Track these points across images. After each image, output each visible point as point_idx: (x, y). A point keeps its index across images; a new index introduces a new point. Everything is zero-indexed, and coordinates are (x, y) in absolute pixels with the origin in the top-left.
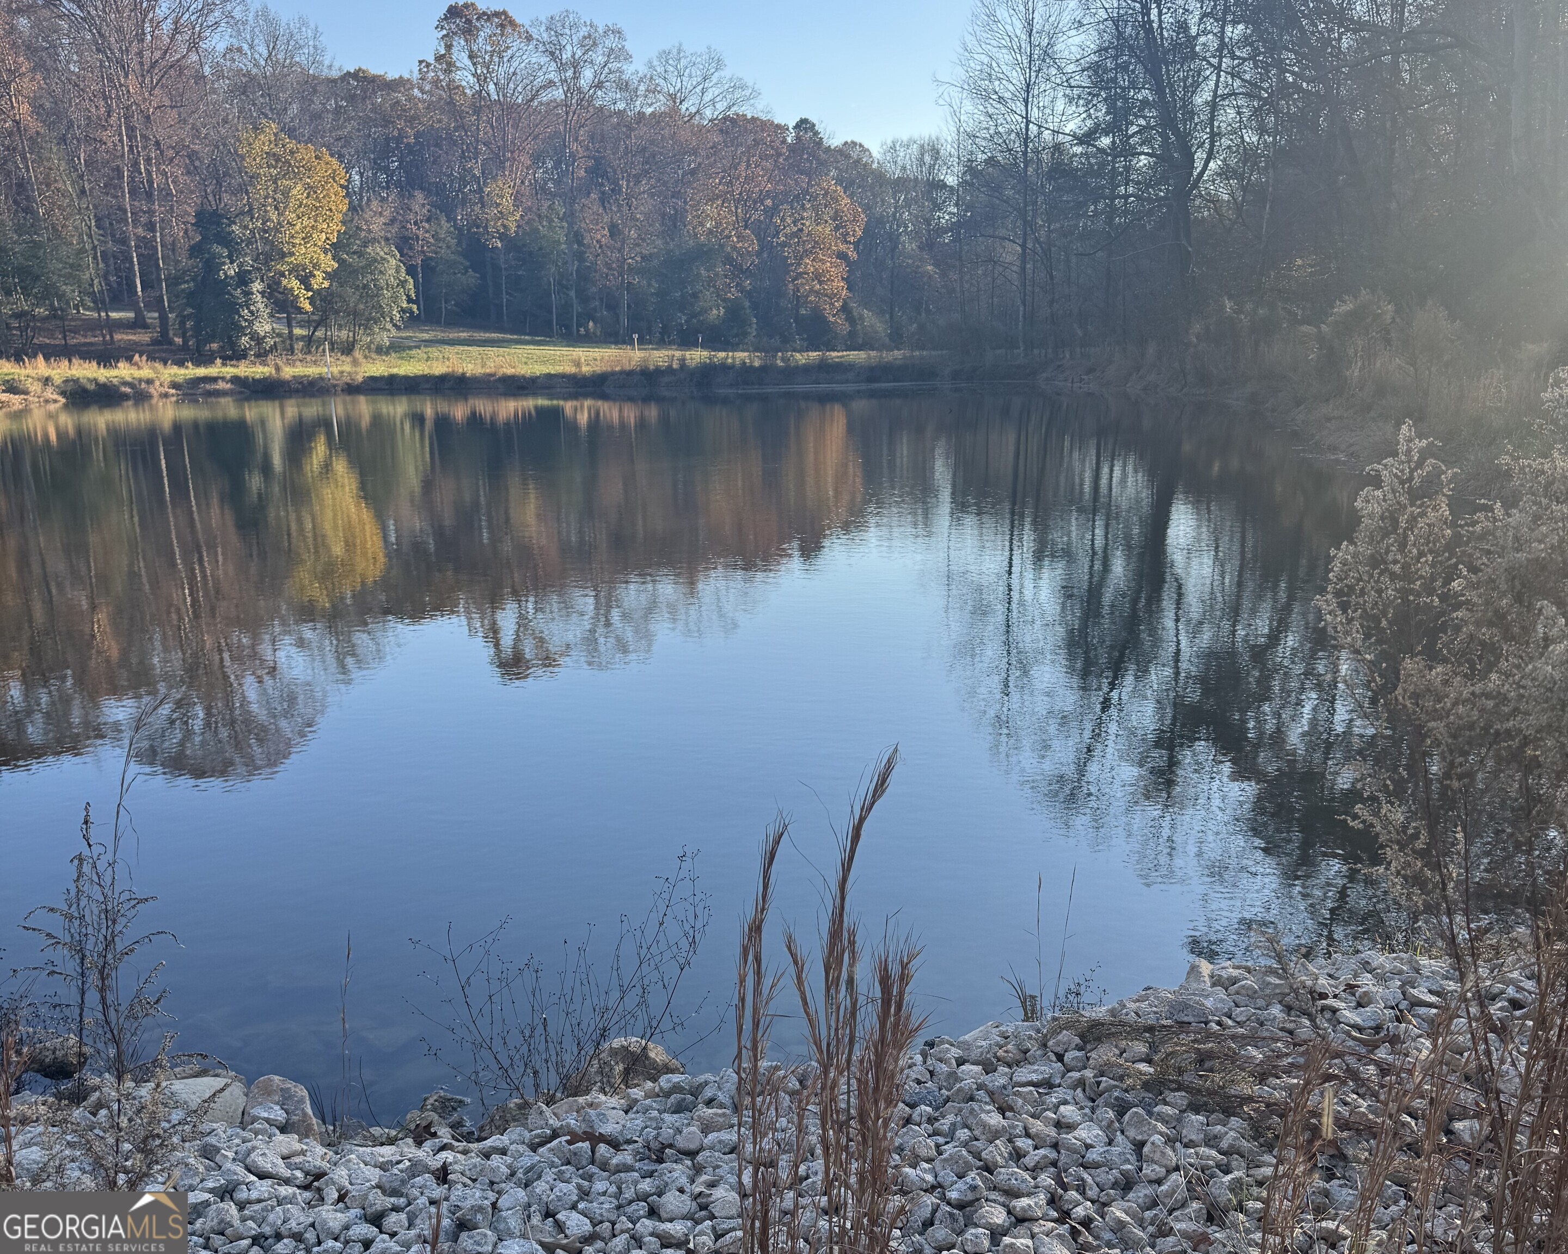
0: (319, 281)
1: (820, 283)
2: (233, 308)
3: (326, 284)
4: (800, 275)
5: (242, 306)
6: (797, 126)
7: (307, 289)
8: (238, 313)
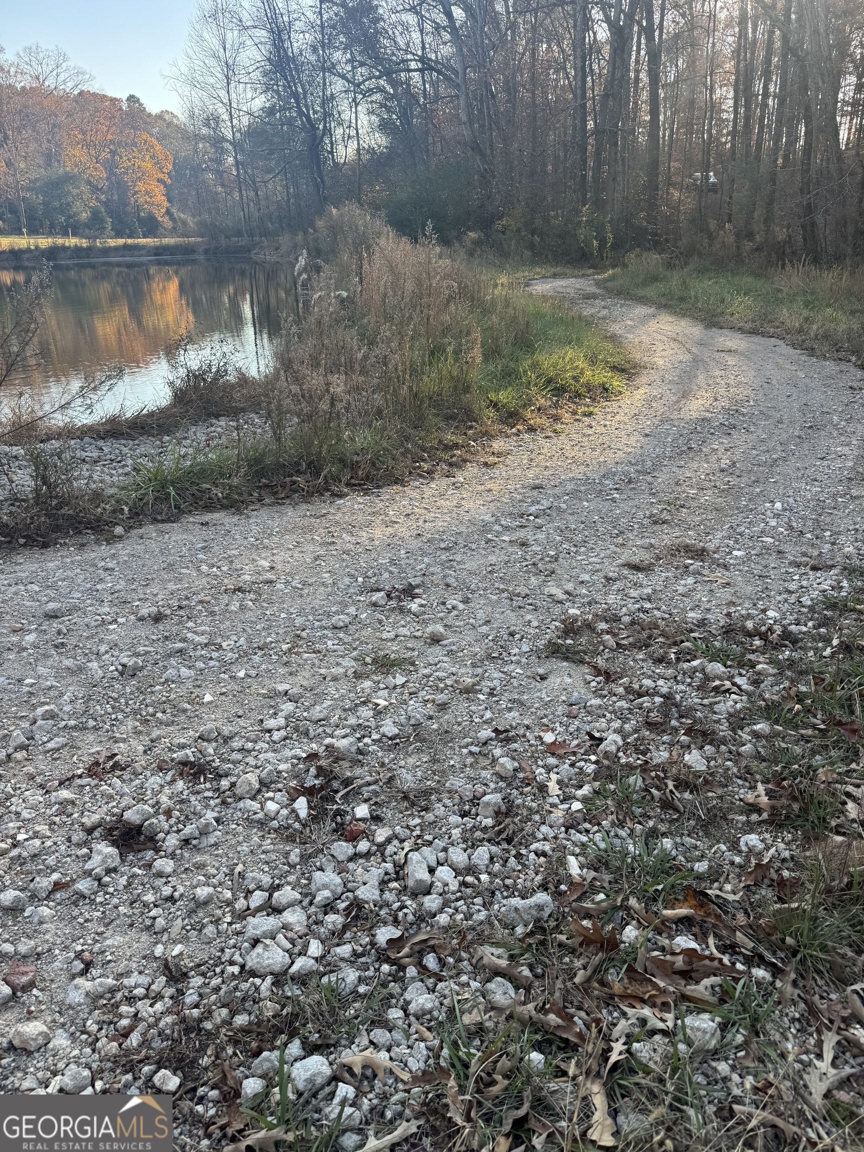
1: (151, 197)
4: (136, 193)
6: (128, 99)
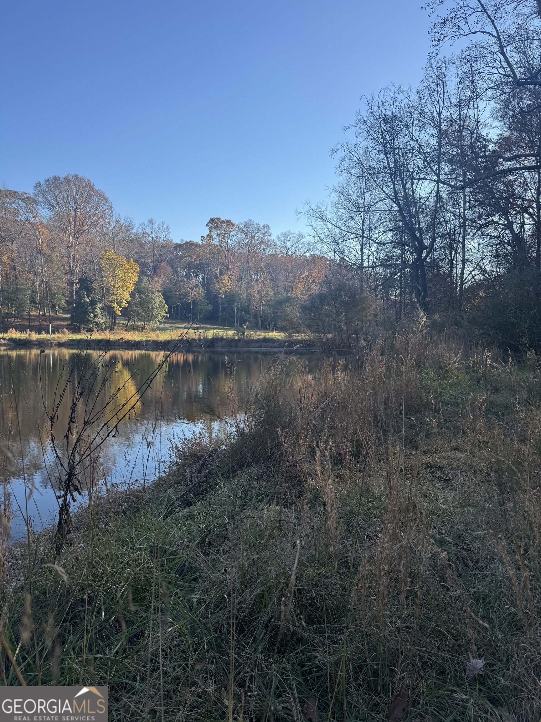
0: (124, 305)
2: (87, 313)
3: (126, 306)
5: (91, 313)
7: (120, 307)
8: (88, 315)
